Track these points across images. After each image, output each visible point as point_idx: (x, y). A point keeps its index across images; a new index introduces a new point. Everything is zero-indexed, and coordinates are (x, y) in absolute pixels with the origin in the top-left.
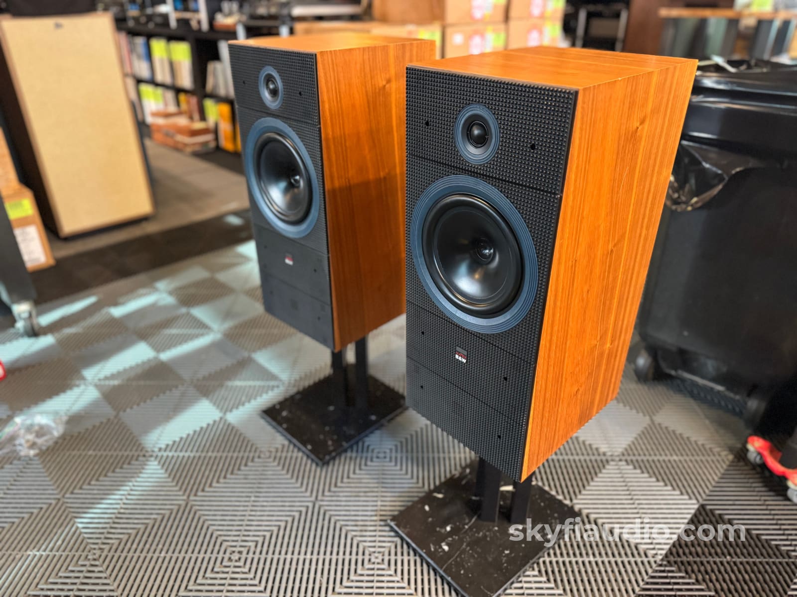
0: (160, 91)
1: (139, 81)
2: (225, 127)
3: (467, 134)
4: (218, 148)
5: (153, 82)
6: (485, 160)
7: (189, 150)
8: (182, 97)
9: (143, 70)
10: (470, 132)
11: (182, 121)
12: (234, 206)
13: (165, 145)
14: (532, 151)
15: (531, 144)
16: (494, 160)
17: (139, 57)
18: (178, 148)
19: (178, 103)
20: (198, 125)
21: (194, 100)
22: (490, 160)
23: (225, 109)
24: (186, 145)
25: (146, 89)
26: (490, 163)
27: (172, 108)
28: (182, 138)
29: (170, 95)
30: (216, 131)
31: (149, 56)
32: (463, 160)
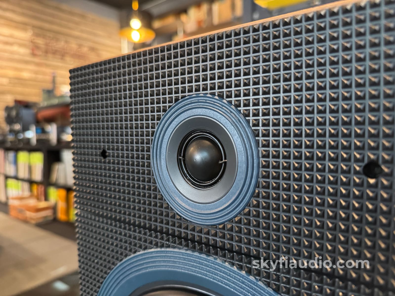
0: (20, 183)
1: (7, 177)
2: (61, 205)
3: (179, 161)
4: (55, 220)
5: (16, 178)
6: (226, 212)
7: (33, 222)
8: (35, 187)
9: (11, 170)
10: (184, 156)
11: (32, 202)
12: (62, 270)
13: (18, 219)
14: (372, 181)
15: (363, 164)
16: (249, 214)
17: (10, 163)
18: (26, 221)
19: (31, 190)
20: (43, 204)
21: (42, 188)
22: (240, 213)
23: (63, 193)
24: (32, 219)
25: (11, 182)
26: (240, 221)
27: (27, 193)
28: (29, 214)
29: (26, 186)
30: (54, 208)
31: (16, 162)
32: (174, 217)
